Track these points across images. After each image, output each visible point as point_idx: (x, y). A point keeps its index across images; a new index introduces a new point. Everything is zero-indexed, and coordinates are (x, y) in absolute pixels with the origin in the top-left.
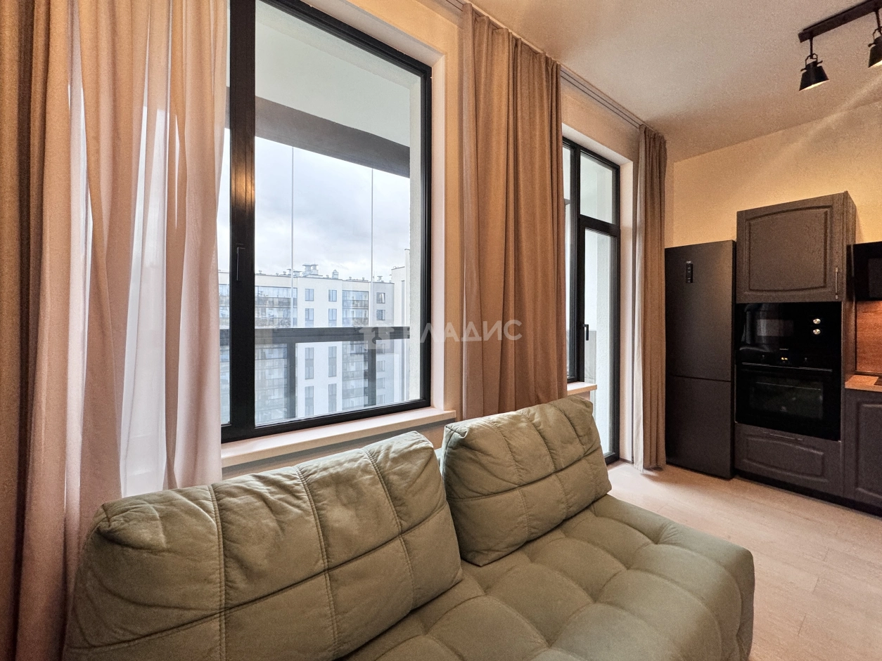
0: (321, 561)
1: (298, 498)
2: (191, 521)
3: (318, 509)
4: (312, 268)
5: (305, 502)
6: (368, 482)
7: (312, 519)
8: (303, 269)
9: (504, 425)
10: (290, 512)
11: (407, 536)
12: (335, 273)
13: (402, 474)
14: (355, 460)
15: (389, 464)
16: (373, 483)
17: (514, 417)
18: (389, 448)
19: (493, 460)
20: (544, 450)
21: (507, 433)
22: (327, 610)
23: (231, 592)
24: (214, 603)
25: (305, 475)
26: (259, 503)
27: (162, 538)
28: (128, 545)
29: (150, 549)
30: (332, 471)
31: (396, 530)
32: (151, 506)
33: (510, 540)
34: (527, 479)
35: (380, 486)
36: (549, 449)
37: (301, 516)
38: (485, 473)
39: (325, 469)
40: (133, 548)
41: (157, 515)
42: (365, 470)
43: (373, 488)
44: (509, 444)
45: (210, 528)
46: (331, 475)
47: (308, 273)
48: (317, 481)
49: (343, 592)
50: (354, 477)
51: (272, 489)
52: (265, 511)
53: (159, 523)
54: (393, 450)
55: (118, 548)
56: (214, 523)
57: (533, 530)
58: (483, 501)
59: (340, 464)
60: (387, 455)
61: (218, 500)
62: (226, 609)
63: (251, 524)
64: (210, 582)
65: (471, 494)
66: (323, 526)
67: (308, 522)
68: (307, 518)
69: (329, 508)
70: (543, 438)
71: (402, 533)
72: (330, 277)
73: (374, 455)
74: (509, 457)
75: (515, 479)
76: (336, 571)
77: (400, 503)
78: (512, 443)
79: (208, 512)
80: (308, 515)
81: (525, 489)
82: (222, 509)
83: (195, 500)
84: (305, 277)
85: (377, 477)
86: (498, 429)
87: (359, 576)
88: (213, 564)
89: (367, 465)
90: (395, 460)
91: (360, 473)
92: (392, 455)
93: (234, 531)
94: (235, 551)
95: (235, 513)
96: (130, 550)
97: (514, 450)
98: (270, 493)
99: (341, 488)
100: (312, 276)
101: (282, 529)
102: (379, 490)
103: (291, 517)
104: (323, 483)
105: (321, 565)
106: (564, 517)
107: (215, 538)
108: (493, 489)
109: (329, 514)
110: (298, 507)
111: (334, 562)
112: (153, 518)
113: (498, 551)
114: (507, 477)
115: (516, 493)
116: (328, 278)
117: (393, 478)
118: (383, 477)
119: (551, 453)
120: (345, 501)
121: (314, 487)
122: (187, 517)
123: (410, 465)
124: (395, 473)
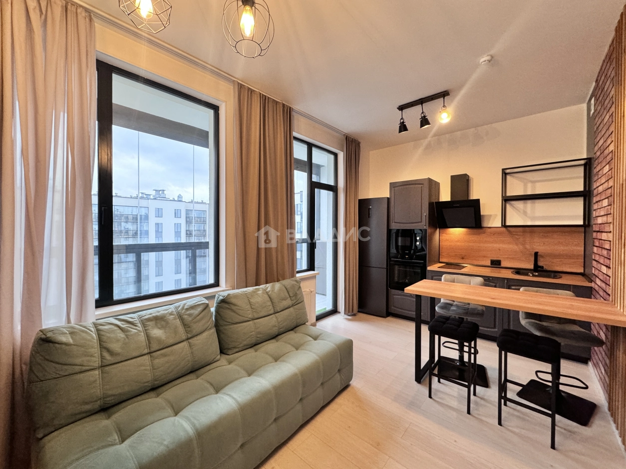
0: (146, 350)
1: (136, 326)
2: (84, 335)
3: (146, 330)
4: (161, 192)
5: (139, 327)
6: (172, 319)
7: (143, 334)
8: (154, 193)
9: (249, 292)
10: (132, 331)
11: (190, 341)
12: (180, 196)
13: (190, 315)
14: (166, 310)
15: (184, 311)
16: (175, 319)
17: (256, 289)
18: (185, 305)
19: (239, 308)
20: (269, 303)
21: (250, 297)
22: (149, 368)
23: (103, 360)
24: (96, 365)
25: (140, 317)
26: (116, 328)
27: (71, 341)
28: (55, 343)
29: (66, 344)
30: (154, 315)
31: (184, 338)
32: (64, 329)
33: (245, 343)
34: (256, 316)
35: (178, 320)
36: (272, 303)
37: (137, 333)
38: (235, 314)
39: (151, 314)
40: (58, 344)
41: (68, 332)
42: (171, 314)
43: (174, 321)
44: (249, 301)
45: (93, 338)
46: (153, 316)
47: (157, 196)
48: (146, 319)
49: (156, 361)
50: (165, 317)
51: (123, 323)
52: (119, 331)
53: (69, 335)
54: (186, 305)
55: (51, 344)
56: (94, 335)
57: (258, 339)
58: (232, 326)
59: (159, 312)
60: (183, 307)
61: (96, 327)
62: (101, 367)
63: (112, 335)
64: (94, 357)
65: (226, 323)
66: (148, 336)
67: (140, 335)
68: (140, 333)
69: (151, 329)
70: (270, 298)
71: (188, 339)
72: (176, 199)
73: (177, 308)
74: (248, 307)
75: (250, 316)
76: (154, 354)
77: (187, 327)
78: (251, 300)
79: (91, 331)
80: (141, 332)
81: (256, 321)
82: (98, 330)
83: (85, 327)
84: (155, 199)
85: (177, 317)
86: (246, 295)
87: (164, 355)
88: (95, 350)
89: (172, 312)
90: (187, 309)
91: (168, 315)
92: (186, 307)
93: (104, 338)
94: (105, 346)
95: (105, 332)
96: (57, 345)
97: (252, 303)
98: (122, 324)
99: (158, 321)
100: (161, 199)
101: (127, 337)
102: (178, 322)
103: (132, 333)
104: (149, 320)
105: (146, 351)
106: (277, 333)
107: (96, 341)
108: (237, 321)
109: (151, 332)
110: (136, 329)
111: (152, 350)
112: (66, 333)
113: (239, 348)
114: (246, 316)
115: (251, 322)
116: (174, 200)
117: (185, 317)
118: (180, 317)
119: (273, 305)
120: (160, 326)
121: (144, 322)
122: (81, 333)
123: (195, 311)
124: (186, 315)
